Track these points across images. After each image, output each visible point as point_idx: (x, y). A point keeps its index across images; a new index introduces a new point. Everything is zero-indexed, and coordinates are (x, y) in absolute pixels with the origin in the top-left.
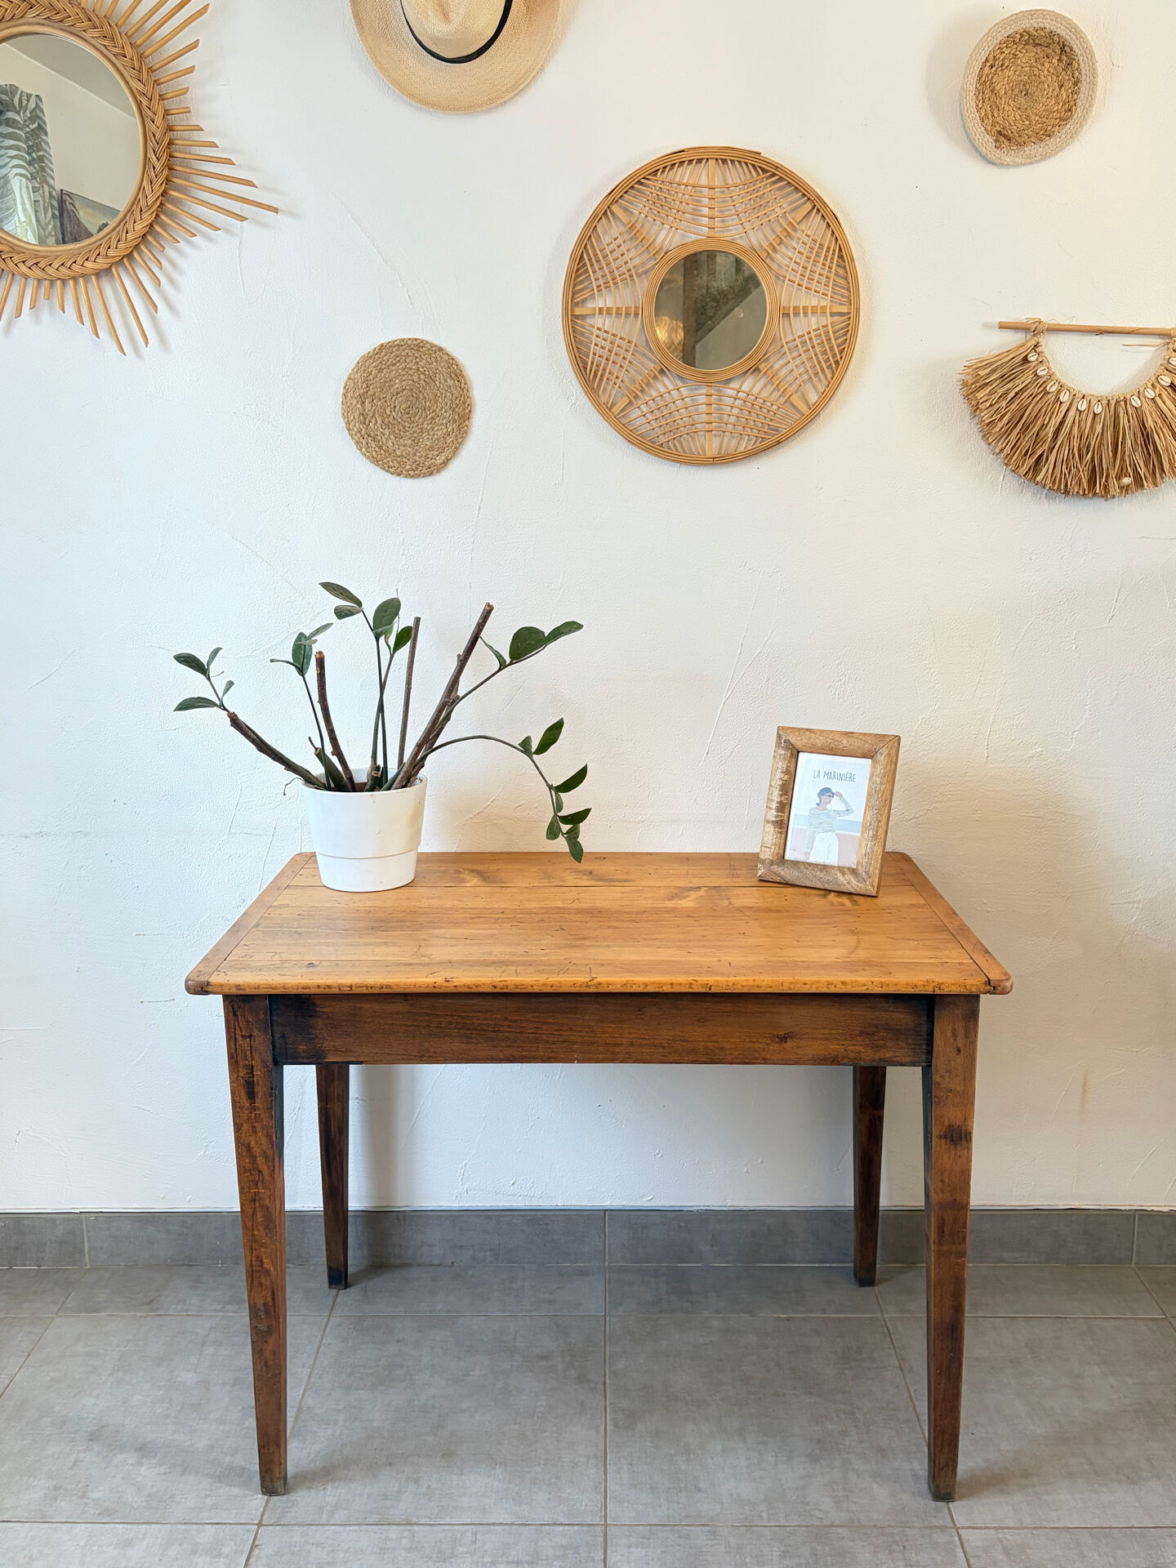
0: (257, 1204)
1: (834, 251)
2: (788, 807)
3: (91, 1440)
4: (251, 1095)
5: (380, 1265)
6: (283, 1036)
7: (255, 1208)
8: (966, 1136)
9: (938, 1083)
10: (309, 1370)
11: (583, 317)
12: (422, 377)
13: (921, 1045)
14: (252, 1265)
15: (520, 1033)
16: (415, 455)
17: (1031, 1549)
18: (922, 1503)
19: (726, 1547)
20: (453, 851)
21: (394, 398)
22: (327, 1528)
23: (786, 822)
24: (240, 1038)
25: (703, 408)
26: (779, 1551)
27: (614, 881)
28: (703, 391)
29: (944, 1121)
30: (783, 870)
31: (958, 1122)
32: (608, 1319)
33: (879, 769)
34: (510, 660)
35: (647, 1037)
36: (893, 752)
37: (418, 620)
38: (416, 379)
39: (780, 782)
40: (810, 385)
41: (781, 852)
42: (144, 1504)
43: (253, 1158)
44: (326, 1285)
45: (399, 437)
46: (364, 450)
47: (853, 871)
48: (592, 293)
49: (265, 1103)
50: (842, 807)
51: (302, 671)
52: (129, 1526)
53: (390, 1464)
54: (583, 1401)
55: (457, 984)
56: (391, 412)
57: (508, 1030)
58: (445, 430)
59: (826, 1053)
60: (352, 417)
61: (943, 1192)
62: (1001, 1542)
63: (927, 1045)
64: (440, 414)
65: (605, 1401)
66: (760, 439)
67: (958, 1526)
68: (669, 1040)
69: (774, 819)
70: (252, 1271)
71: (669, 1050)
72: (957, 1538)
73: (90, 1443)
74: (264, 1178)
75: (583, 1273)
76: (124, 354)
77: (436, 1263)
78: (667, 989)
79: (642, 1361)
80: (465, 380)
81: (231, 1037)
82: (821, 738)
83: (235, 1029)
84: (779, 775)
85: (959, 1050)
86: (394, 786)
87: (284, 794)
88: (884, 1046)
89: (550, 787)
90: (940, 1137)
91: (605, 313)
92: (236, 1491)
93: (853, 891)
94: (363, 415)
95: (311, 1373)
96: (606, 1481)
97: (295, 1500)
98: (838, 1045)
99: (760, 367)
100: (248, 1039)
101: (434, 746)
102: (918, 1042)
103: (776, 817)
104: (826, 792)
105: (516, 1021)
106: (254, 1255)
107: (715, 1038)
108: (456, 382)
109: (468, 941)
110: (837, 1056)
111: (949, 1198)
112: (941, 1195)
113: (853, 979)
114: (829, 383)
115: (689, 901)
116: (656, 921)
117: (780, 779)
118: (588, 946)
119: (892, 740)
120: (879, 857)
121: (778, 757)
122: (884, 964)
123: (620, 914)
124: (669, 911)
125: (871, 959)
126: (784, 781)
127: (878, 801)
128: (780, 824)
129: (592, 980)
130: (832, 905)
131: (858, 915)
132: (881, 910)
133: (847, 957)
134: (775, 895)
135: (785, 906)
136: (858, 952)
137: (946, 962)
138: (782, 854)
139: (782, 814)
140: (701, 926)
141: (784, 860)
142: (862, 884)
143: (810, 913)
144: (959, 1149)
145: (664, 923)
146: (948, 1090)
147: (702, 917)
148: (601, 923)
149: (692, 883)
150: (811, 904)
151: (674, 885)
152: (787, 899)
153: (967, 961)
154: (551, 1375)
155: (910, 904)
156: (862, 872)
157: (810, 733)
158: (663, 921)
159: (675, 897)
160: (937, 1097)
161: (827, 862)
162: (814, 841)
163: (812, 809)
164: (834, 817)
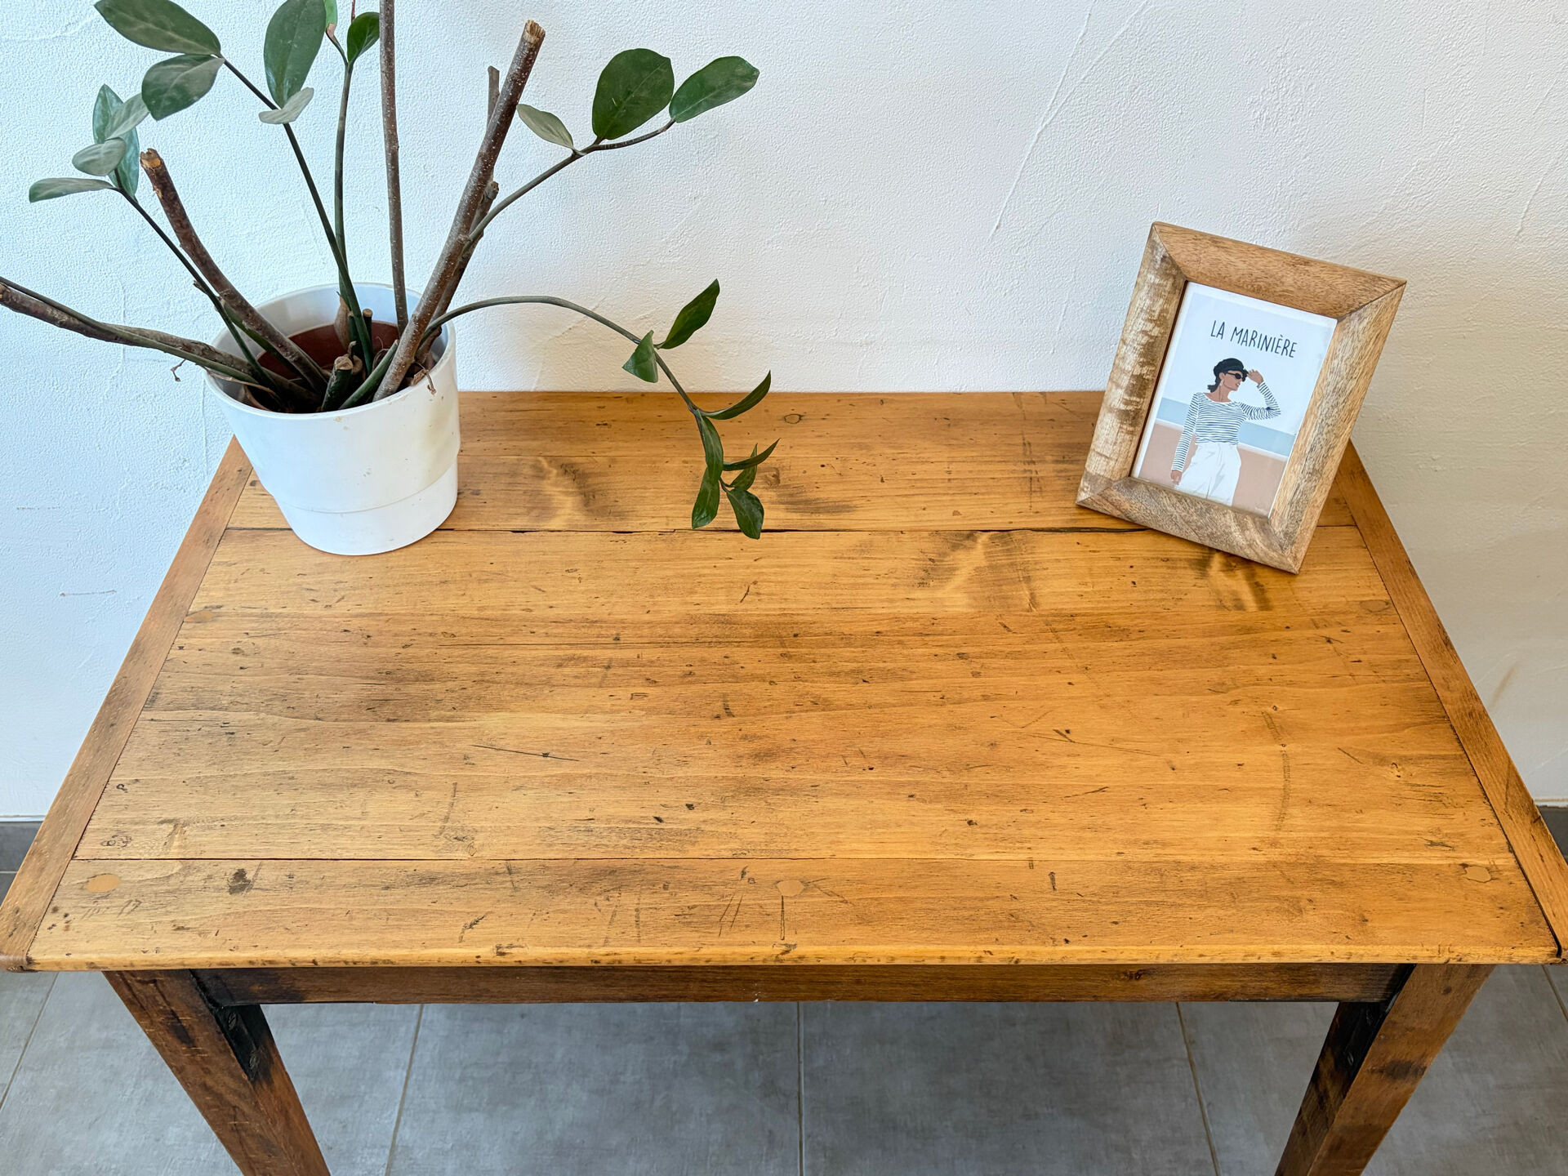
0: (243, 1134)
2: (1151, 386)
4: (186, 1039)
7: (241, 1137)
8: (1416, 1071)
9: (1395, 1022)
13: (1380, 980)
23: (1144, 415)
24: (137, 985)
27: (822, 509)
29: (1386, 1057)
30: (1128, 500)
31: (1409, 1058)
33: (1348, 346)
34: (593, 139)
36: (1385, 311)
39: (1145, 340)
41: (1128, 467)
43: (217, 1096)
47: (1263, 523)
49: (215, 1047)
50: (1260, 402)
51: (124, 187)
55: (520, 959)
61: (1353, 1118)
63: (1392, 980)
65: (800, 1130)
69: (1123, 407)
74: (244, 1113)
79: (848, 1052)
82: (1241, 265)
84: (1141, 324)
86: (383, 387)
90: (1373, 1071)
93: (1256, 559)
95: (407, 1078)
100: (153, 984)
101: (451, 309)
102: (1376, 978)
103: (1127, 403)
104: (1231, 369)
111: (1362, 1122)
112: (1349, 1120)
115: (958, 589)
116: (902, 679)
117: (1145, 332)
118: (778, 791)
119: (1386, 293)
120: (1318, 511)
121: (1146, 288)
122: (1348, 875)
123: (834, 645)
124: (921, 634)
125: (1319, 852)
126: (1151, 337)
127: (1336, 410)
128: (1134, 418)
129: (787, 952)
130: (1221, 606)
131: (1272, 650)
132: (1310, 633)
133: (1274, 844)
134: (1112, 563)
135: (1133, 610)
136: (1292, 816)
137: (1465, 866)
138: (1128, 470)
139: (1138, 400)
140: (985, 698)
141: (1131, 481)
142: (1275, 551)
143: (1182, 642)
144: (1399, 1081)
145: (915, 684)
146: (1407, 1029)
147: (985, 661)
148: (800, 686)
149: (959, 514)
150: (1180, 603)
151: (929, 524)
152: (1134, 583)
153: (1504, 861)
154: (727, 1080)
155: (1361, 602)
156: (1277, 528)
157: (1216, 249)
158: (914, 676)
159: (932, 572)
160: (1385, 1035)
161: (1213, 495)
162: (1192, 454)
163: (1199, 394)
164: (1240, 418)
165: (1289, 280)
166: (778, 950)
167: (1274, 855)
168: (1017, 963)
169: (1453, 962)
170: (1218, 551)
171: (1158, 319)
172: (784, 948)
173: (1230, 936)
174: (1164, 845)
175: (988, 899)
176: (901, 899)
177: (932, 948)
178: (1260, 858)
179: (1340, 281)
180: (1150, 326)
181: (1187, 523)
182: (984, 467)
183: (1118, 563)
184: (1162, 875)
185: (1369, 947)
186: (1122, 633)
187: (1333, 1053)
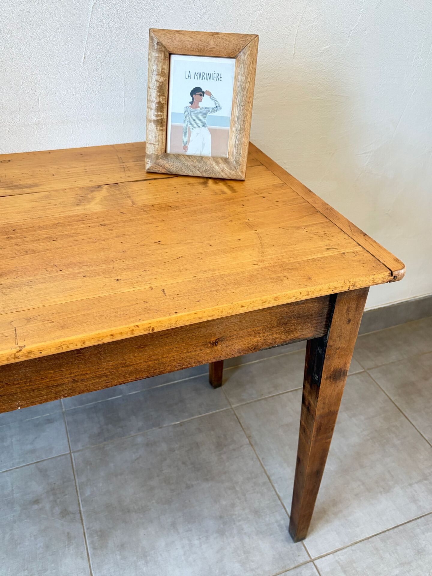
2: (166, 106)
8: (344, 374)
9: (331, 346)
13: (321, 322)
17: (355, 563)
18: (289, 547)
23: (165, 121)
27: (21, 187)
29: (331, 369)
30: (167, 163)
31: (340, 366)
32: (72, 454)
33: (242, 68)
35: (88, 372)
36: (254, 51)
39: (158, 84)
47: (226, 161)
50: (212, 105)
54: (68, 533)
59: (249, 345)
61: (323, 409)
62: (338, 563)
63: (326, 321)
65: (83, 527)
67: (313, 558)
69: (155, 119)
71: (111, 377)
72: (315, 570)
75: (49, 421)
79: (101, 485)
82: (191, 40)
84: (155, 77)
85: (349, 321)
88: (295, 329)
90: (327, 379)
98: (259, 337)
102: (320, 321)
103: (157, 116)
104: (197, 92)
107: (154, 358)
110: (257, 345)
111: (327, 411)
112: (322, 411)
115: (97, 204)
116: (73, 236)
117: (157, 81)
118: (8, 288)
119: (252, 40)
121: (153, 59)
122: (298, 265)
123: (35, 231)
124: (81, 221)
125: (283, 260)
126: (160, 82)
127: (244, 98)
128: (161, 123)
129: (20, 350)
130: (216, 194)
131: (242, 204)
132: (256, 196)
133: (262, 261)
134: (166, 187)
135: (179, 200)
136: (267, 251)
137: (344, 253)
138: (165, 149)
139: (161, 114)
140: (117, 237)
141: (167, 154)
142: (233, 170)
143: (203, 206)
144: (338, 382)
145: (80, 238)
146: (337, 349)
147: (114, 225)
148: (18, 247)
149: (92, 181)
150: (199, 195)
151: (78, 186)
152: (177, 192)
153: (358, 249)
154: (43, 516)
155: (273, 185)
156: (232, 160)
157: (179, 34)
158: (79, 235)
159: (81, 201)
160: (328, 355)
161: (203, 153)
162: (190, 136)
163: (186, 107)
164: (205, 114)
165: (212, 42)
166: (14, 350)
167: (264, 265)
168: (153, 330)
169: (351, 289)
170: (210, 178)
171: (162, 73)
172: (18, 349)
173: (254, 295)
174: (214, 270)
175: (132, 305)
176: (85, 315)
177: (105, 331)
178: (258, 267)
179: (233, 38)
180: (159, 77)
181: (194, 167)
182: (102, 166)
183: (169, 187)
184: (216, 280)
185: (316, 287)
186: (177, 207)
187: (308, 382)
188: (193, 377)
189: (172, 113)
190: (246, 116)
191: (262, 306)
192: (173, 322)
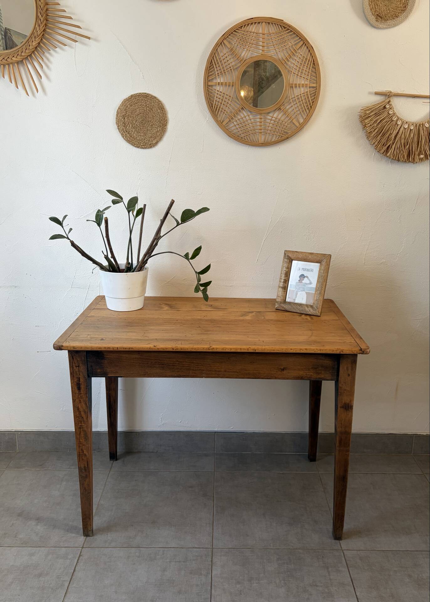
0: (81, 429)
1: (311, 61)
2: (287, 281)
3: (19, 516)
4: (79, 389)
5: (129, 452)
6: (91, 366)
7: (80, 431)
8: (351, 408)
9: (341, 387)
10: (102, 491)
11: (212, 86)
12: (148, 108)
13: (335, 372)
14: (79, 452)
15: (183, 366)
16: (145, 140)
17: (370, 558)
18: (330, 540)
19: (257, 556)
20: (159, 296)
21: (137, 117)
22: (108, 549)
23: (287, 288)
24: (74, 367)
25: (258, 124)
26: (277, 558)
27: (220, 309)
28: (258, 117)
29: (342, 402)
30: (285, 305)
31: (348, 402)
32: (215, 473)
33: (323, 267)
34: (181, 222)
36: (328, 261)
37: (145, 205)
38: (145, 109)
39: (285, 272)
40: (300, 115)
41: (285, 299)
42: (39, 540)
43: (80, 412)
44: (109, 459)
45: (138, 132)
46: (124, 137)
48: (215, 76)
49: (84, 392)
50: (308, 282)
51: (99, 225)
52: (33, 548)
53: (132, 526)
54: (205, 503)
55: (158, 348)
56: (135, 122)
57: (178, 365)
58: (157, 130)
59: (299, 375)
60: (120, 124)
61: (341, 428)
62: (359, 555)
63: (337, 373)
64: (155, 123)
65: (214, 503)
66: (280, 137)
67: (343, 549)
68: (239, 370)
69: (282, 286)
70: (80, 455)
72: (342, 554)
73: (19, 517)
74: (84, 420)
75: (206, 455)
76: (29, 96)
77: (151, 451)
78: (239, 351)
79: (228, 488)
80: (165, 110)
81: (71, 366)
82: (301, 255)
83: (73, 364)
84: (285, 269)
85: (349, 375)
86: (135, 271)
87: (93, 273)
88: (321, 373)
89: (196, 272)
90: (341, 407)
91: (220, 84)
92: (74, 535)
93: (311, 314)
94: (124, 123)
96: (213, 533)
97: (96, 538)
98: (303, 372)
99: (281, 108)
100: (78, 368)
101: (152, 255)
102: (333, 372)
104: (302, 276)
105: (181, 362)
106: (80, 448)
107: (257, 369)
108: (161, 111)
109: (163, 331)
110: (304, 376)
111: (344, 430)
112: (341, 429)
113: (309, 348)
114: (308, 115)
115: (249, 317)
116: (236, 325)
118: (210, 334)
119: (328, 256)
120: (322, 301)
121: (285, 262)
122: (322, 342)
123: (223, 322)
124: (241, 321)
125: (317, 340)
127: (322, 280)
128: (285, 288)
130: (303, 319)
131: (313, 323)
133: (308, 339)
135: (285, 319)
136: (312, 337)
137: (345, 342)
139: (285, 284)
140: (253, 327)
141: (286, 302)
142: (315, 311)
143: (295, 322)
144: (348, 412)
145: (239, 325)
146: (344, 390)
147: (254, 323)
148: (215, 325)
149: (250, 310)
150: (295, 319)
151: (243, 311)
152: (287, 317)
153: (353, 341)
154: (193, 493)
155: (333, 319)
156: (315, 306)
157: (296, 253)
159: (244, 315)
160: (340, 392)
161: (302, 302)
162: (297, 295)
163: (297, 282)
164: (305, 286)
165: (310, 257)
168: (255, 351)
169: (341, 353)
170: (303, 314)
171: (288, 267)
172: (210, 347)
174: (286, 339)
175: (250, 343)
177: (238, 347)
178: (304, 340)
179: (319, 255)
181: (297, 308)
182: (256, 306)
183: (283, 315)
186: (283, 321)
188: (298, 453)
189: (291, 285)
190: (322, 287)
191: (300, 351)
192: (263, 349)
